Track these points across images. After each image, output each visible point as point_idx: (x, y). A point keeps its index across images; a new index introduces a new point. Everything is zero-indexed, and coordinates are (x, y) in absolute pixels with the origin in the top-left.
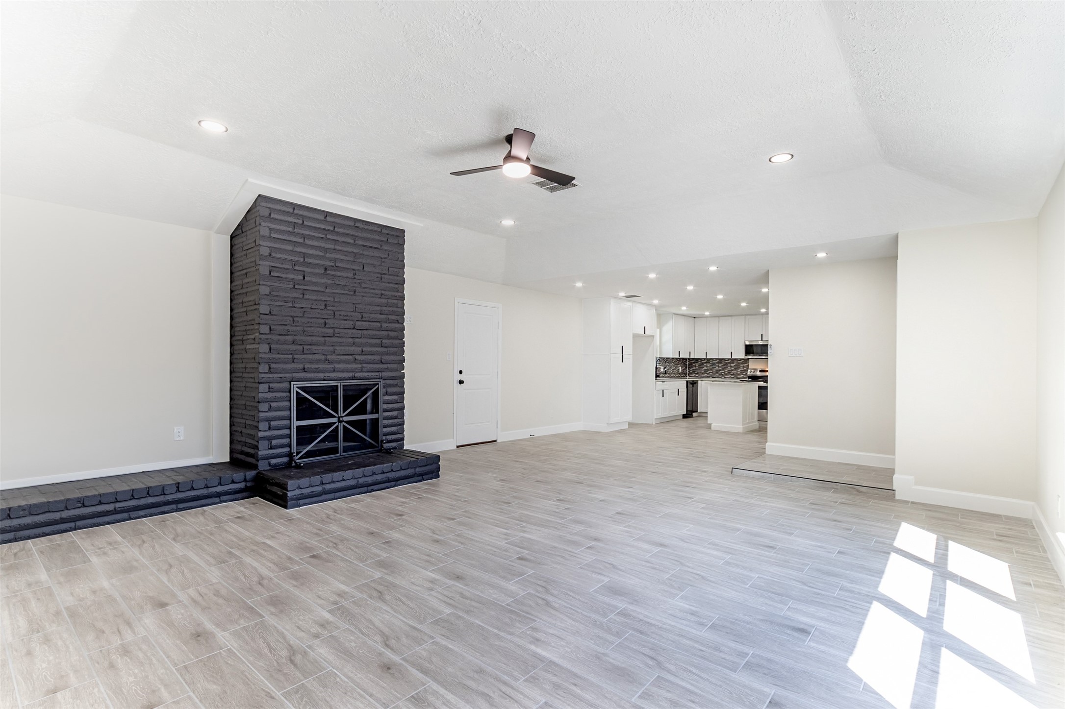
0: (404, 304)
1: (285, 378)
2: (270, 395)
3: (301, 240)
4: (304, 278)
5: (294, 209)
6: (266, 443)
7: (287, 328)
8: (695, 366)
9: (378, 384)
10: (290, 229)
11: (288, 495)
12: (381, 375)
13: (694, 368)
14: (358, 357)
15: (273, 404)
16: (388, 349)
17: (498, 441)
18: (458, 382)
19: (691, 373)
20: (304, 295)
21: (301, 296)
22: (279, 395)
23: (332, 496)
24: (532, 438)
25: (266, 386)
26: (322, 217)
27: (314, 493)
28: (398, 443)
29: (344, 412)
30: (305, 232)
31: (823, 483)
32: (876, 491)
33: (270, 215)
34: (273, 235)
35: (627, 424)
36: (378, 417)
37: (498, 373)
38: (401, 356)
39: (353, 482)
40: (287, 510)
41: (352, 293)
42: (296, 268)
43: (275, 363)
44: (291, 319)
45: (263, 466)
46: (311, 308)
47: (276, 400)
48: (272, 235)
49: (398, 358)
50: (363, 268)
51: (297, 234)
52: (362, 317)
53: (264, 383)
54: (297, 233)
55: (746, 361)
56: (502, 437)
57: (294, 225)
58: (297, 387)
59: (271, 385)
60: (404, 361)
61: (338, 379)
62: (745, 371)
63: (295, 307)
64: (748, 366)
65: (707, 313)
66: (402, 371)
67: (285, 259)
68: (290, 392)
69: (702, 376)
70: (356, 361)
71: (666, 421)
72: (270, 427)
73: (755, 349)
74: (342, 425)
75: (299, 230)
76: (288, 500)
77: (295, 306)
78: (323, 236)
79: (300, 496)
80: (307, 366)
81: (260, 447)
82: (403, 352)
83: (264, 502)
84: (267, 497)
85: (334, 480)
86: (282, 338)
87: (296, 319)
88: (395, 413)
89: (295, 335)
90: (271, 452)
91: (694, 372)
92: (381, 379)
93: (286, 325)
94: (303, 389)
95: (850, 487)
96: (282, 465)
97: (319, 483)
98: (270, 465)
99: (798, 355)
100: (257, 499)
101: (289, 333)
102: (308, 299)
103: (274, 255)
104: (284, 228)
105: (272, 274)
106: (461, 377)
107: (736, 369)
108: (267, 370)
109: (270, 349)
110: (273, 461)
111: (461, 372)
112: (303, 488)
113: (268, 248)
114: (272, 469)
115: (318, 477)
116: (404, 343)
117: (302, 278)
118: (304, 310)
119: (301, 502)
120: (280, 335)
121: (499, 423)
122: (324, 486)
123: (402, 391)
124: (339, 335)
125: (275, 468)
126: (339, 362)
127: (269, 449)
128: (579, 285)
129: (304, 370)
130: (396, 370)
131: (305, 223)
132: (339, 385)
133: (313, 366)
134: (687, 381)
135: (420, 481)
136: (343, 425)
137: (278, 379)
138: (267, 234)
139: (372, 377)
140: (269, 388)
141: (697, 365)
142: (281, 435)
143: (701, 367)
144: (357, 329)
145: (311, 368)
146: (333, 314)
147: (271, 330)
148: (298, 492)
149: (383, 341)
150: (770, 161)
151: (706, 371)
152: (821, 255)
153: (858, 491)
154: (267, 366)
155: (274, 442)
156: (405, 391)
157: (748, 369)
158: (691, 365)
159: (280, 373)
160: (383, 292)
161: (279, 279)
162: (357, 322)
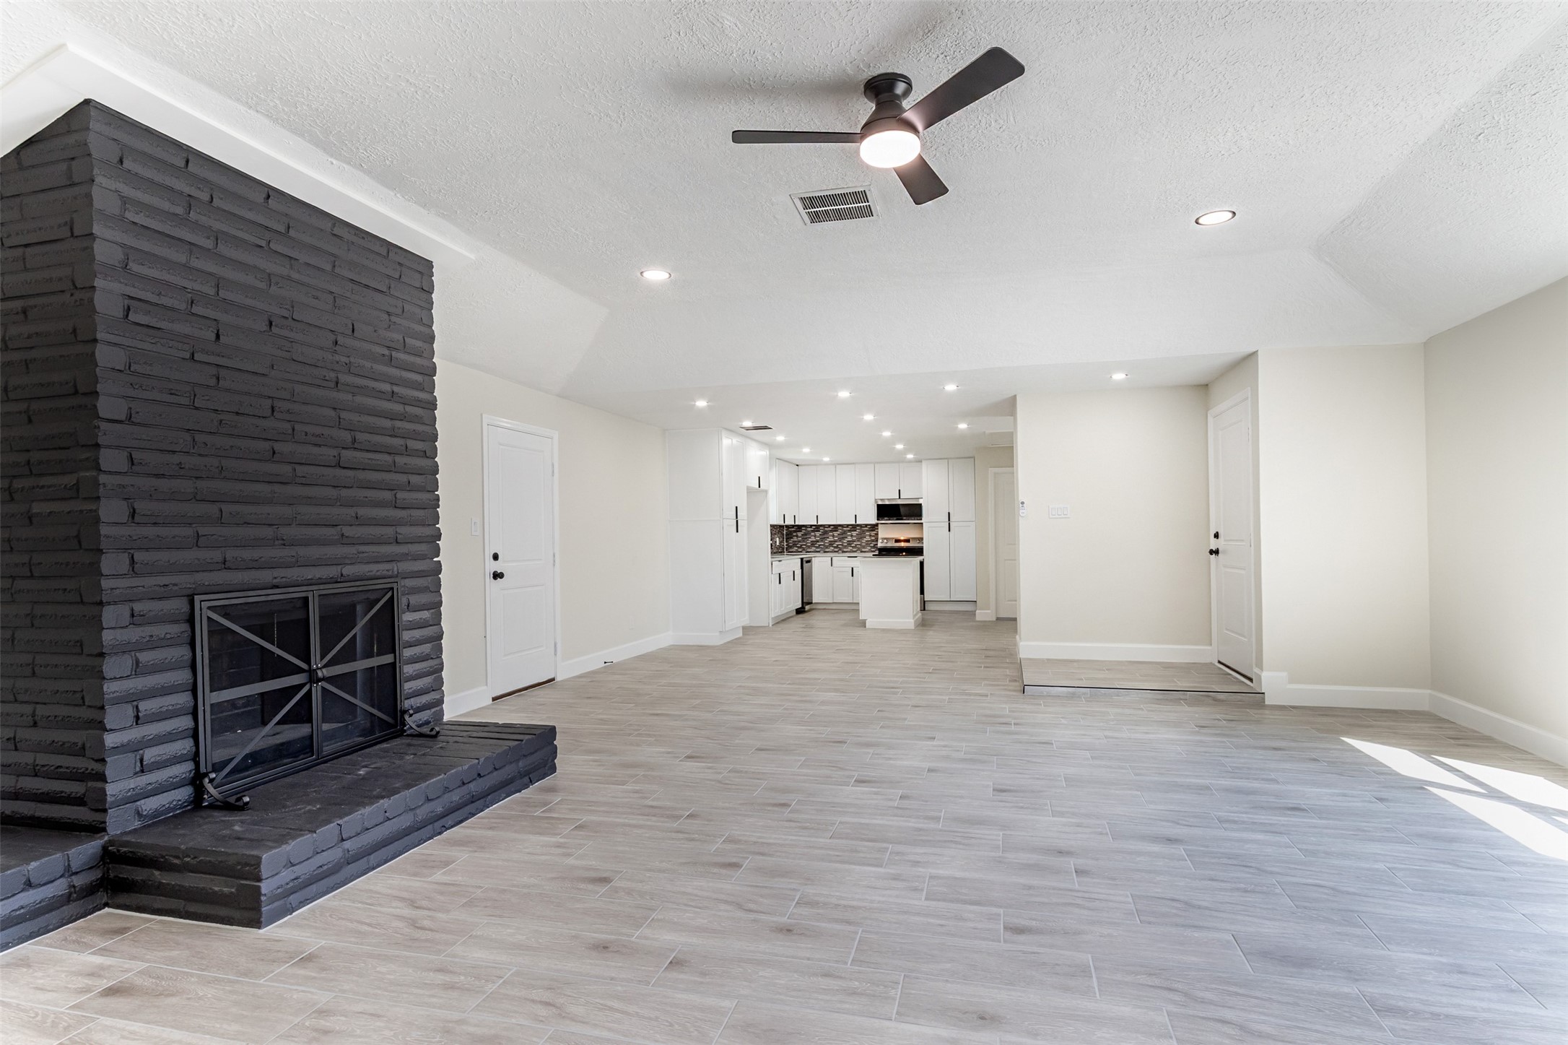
0: (436, 418)
1: (176, 588)
2: (134, 634)
3: (208, 244)
4: (218, 336)
5: (187, 162)
6: (130, 760)
7: (176, 459)
8: (797, 536)
9: (392, 589)
10: (179, 210)
11: (263, 891)
12: (395, 569)
13: (795, 539)
14: (348, 531)
15: (145, 657)
16: (409, 512)
17: (558, 679)
18: (492, 576)
19: (791, 547)
20: (218, 379)
21: (213, 382)
22: (159, 631)
23: (362, 864)
24: (610, 667)
25: (124, 610)
26: (260, 198)
27: (325, 867)
28: (433, 710)
29: (322, 658)
30: (217, 226)
31: (1164, 694)
32: (1239, 697)
33: (121, 161)
34: (130, 216)
35: (741, 628)
36: (392, 661)
37: (554, 556)
38: (431, 527)
39: (405, 821)
40: (261, 931)
41: (332, 385)
42: (195, 309)
43: (147, 550)
44: (187, 436)
45: (119, 823)
46: (237, 413)
47: (152, 645)
48: (128, 215)
49: (427, 531)
50: (353, 331)
51: (196, 226)
52: (354, 440)
53: (115, 603)
54: (196, 223)
55: (874, 527)
56: (563, 673)
57: (190, 201)
58: (209, 608)
59: (138, 607)
60: (439, 537)
61: (306, 583)
62: (873, 541)
63: (197, 408)
64: (877, 534)
65: (826, 459)
66: (435, 559)
67: (168, 284)
68: (191, 620)
69: (809, 550)
70: (345, 541)
71: (782, 620)
72: (137, 718)
73: (902, 510)
74: (319, 688)
75: (203, 218)
76: (263, 904)
77: (196, 405)
78: (263, 243)
79: (291, 884)
80: (231, 554)
81: (109, 773)
82: (436, 518)
83: (150, 920)
84: (157, 906)
85: (367, 825)
86: (164, 484)
87: (200, 438)
88: (426, 648)
89: (197, 478)
90: (143, 780)
91: (795, 545)
92: (397, 576)
93: (174, 452)
94: (225, 611)
95: (1202, 695)
96: (174, 809)
97: (336, 839)
98: (139, 814)
99: (1063, 516)
100: (109, 914)
101: (182, 472)
102: (228, 390)
103: (134, 267)
104: (166, 206)
105: (132, 317)
106: (497, 567)
107: (860, 539)
108: (124, 566)
109: (133, 514)
110: (149, 805)
111: (496, 557)
112: (298, 864)
113: (120, 249)
114: (149, 826)
115: (332, 825)
116: (438, 500)
117: (213, 337)
118: (221, 417)
119: (293, 899)
120: (157, 476)
121: (559, 646)
122: (347, 845)
123: (437, 599)
124: (303, 481)
125: (157, 821)
126: (307, 543)
127: (136, 773)
128: (701, 403)
129: (225, 565)
130: (423, 557)
131: (216, 202)
132: (310, 595)
133: (247, 554)
134: (802, 559)
135: (526, 786)
136: (323, 688)
137: (157, 588)
138: (117, 211)
139: (378, 573)
140: (133, 615)
141: (800, 534)
142: (170, 733)
143: (805, 537)
144: (344, 468)
145: (243, 560)
146: (290, 431)
147: (133, 464)
148: (286, 875)
149: (398, 496)
150: (1197, 223)
151: (813, 544)
152: (1119, 376)
153: (1215, 700)
154: (125, 558)
155: (150, 755)
156: (443, 599)
157: (877, 541)
158: (789, 536)
159: (162, 573)
160: (396, 389)
161: (152, 332)
162: (343, 451)
